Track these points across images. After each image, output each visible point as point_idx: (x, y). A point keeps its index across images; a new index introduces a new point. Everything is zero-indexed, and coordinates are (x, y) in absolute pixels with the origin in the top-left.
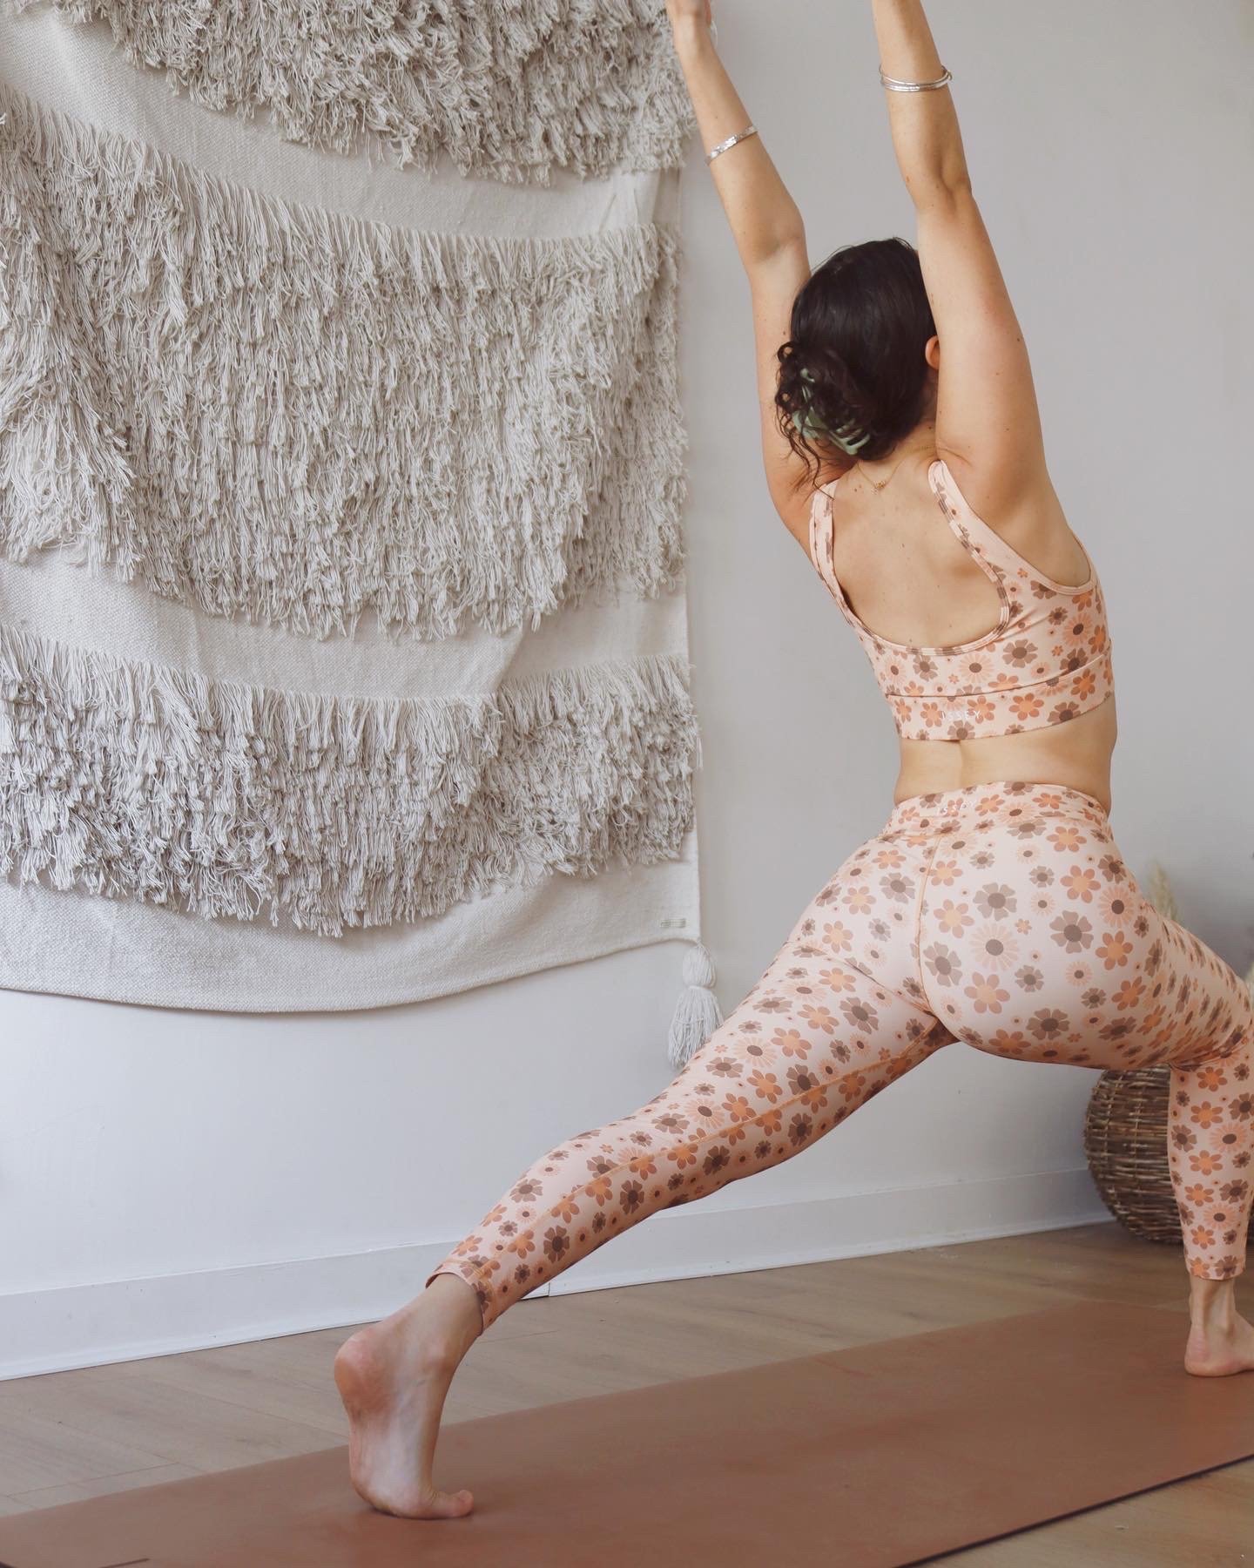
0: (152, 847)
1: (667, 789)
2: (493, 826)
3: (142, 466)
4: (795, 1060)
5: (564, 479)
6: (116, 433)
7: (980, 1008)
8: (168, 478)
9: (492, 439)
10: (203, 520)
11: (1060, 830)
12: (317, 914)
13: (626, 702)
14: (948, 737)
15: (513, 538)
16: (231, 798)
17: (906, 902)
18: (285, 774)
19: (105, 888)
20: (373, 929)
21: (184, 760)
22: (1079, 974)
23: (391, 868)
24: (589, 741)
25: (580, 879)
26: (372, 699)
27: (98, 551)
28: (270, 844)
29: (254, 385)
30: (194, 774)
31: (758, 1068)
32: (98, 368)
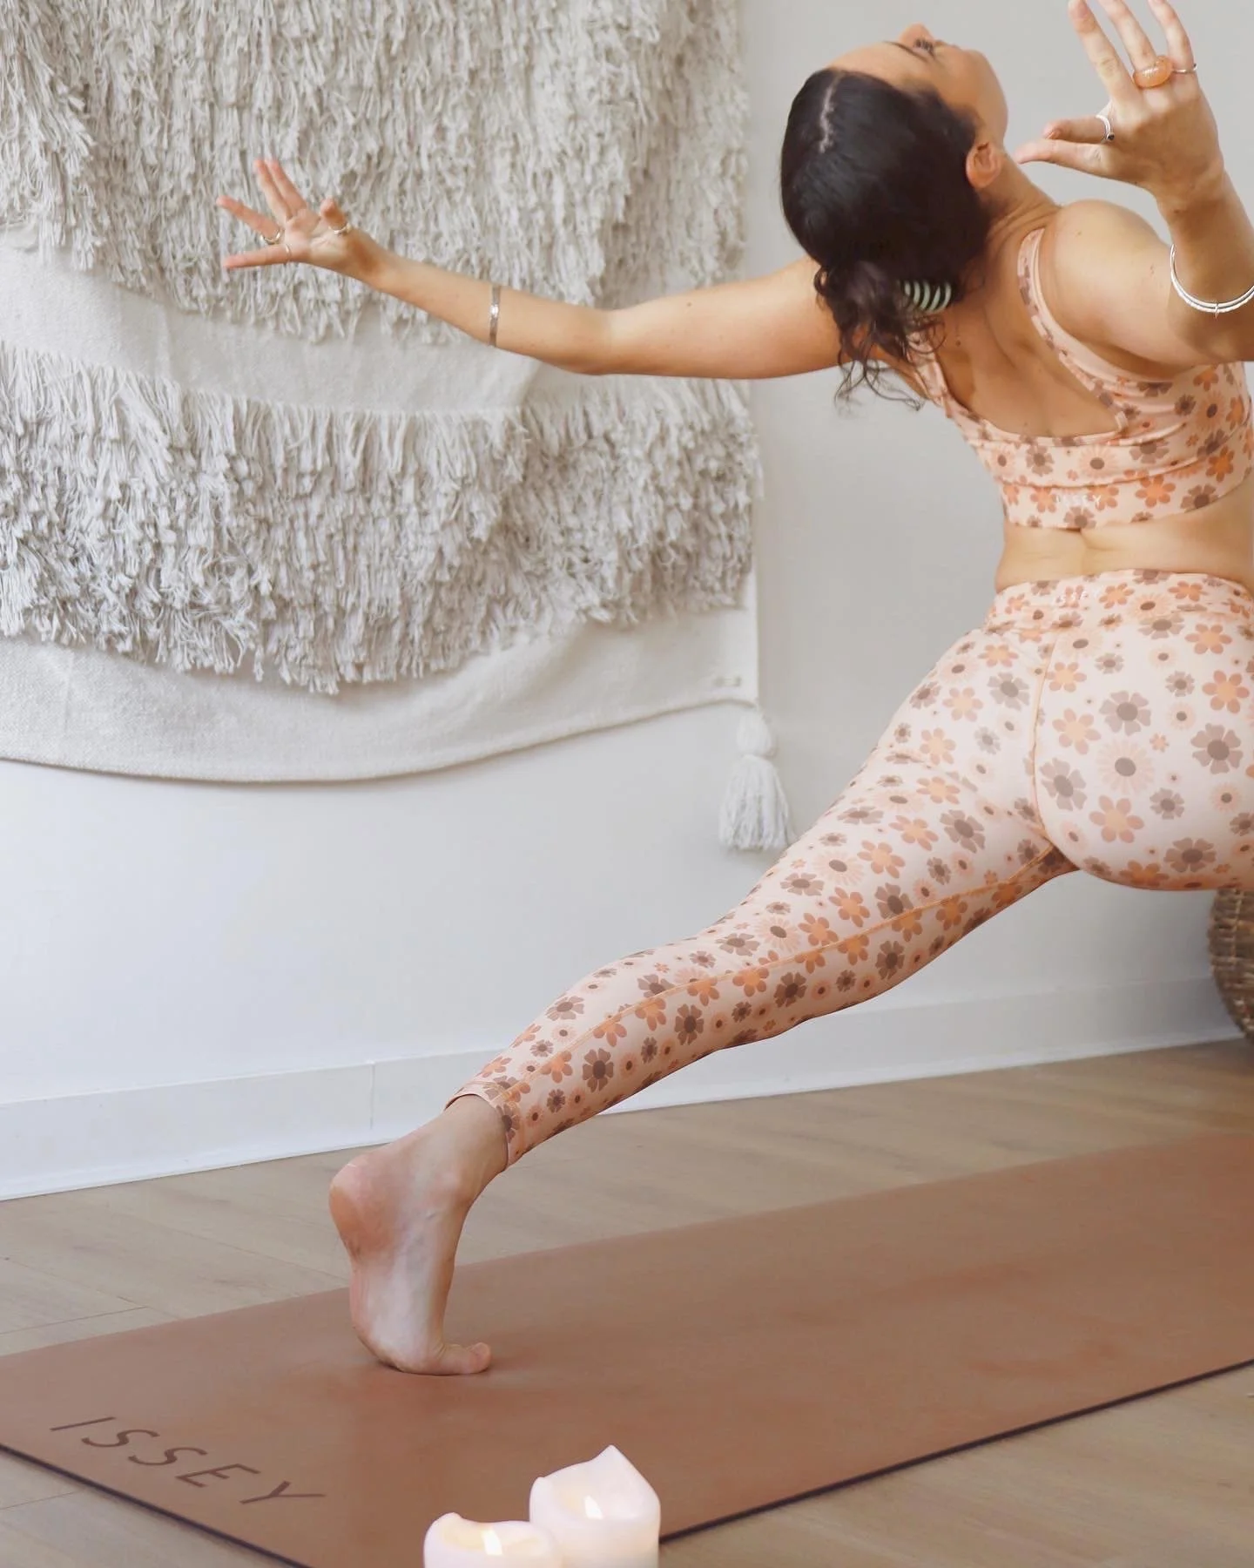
0: (115, 586)
1: (721, 523)
2: (516, 565)
3: (103, 131)
4: (885, 879)
5: (603, 151)
6: (72, 91)
7: (1108, 836)
8: (133, 147)
9: (517, 103)
10: (175, 197)
11: (1201, 628)
12: (308, 667)
13: (674, 419)
14: (1065, 525)
15: (542, 222)
16: (208, 529)
17: (1018, 708)
18: (272, 502)
19: (60, 633)
20: (374, 685)
21: (153, 484)
22: (1226, 798)
23: (396, 614)
24: (629, 465)
25: (619, 628)
26: (374, 412)
27: (50, 233)
28: (253, 583)
29: (235, 36)
30: (165, 499)
31: (842, 886)
32: (50, 13)
